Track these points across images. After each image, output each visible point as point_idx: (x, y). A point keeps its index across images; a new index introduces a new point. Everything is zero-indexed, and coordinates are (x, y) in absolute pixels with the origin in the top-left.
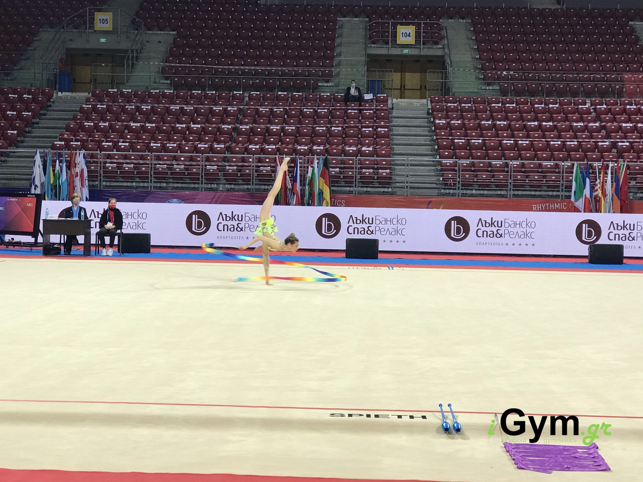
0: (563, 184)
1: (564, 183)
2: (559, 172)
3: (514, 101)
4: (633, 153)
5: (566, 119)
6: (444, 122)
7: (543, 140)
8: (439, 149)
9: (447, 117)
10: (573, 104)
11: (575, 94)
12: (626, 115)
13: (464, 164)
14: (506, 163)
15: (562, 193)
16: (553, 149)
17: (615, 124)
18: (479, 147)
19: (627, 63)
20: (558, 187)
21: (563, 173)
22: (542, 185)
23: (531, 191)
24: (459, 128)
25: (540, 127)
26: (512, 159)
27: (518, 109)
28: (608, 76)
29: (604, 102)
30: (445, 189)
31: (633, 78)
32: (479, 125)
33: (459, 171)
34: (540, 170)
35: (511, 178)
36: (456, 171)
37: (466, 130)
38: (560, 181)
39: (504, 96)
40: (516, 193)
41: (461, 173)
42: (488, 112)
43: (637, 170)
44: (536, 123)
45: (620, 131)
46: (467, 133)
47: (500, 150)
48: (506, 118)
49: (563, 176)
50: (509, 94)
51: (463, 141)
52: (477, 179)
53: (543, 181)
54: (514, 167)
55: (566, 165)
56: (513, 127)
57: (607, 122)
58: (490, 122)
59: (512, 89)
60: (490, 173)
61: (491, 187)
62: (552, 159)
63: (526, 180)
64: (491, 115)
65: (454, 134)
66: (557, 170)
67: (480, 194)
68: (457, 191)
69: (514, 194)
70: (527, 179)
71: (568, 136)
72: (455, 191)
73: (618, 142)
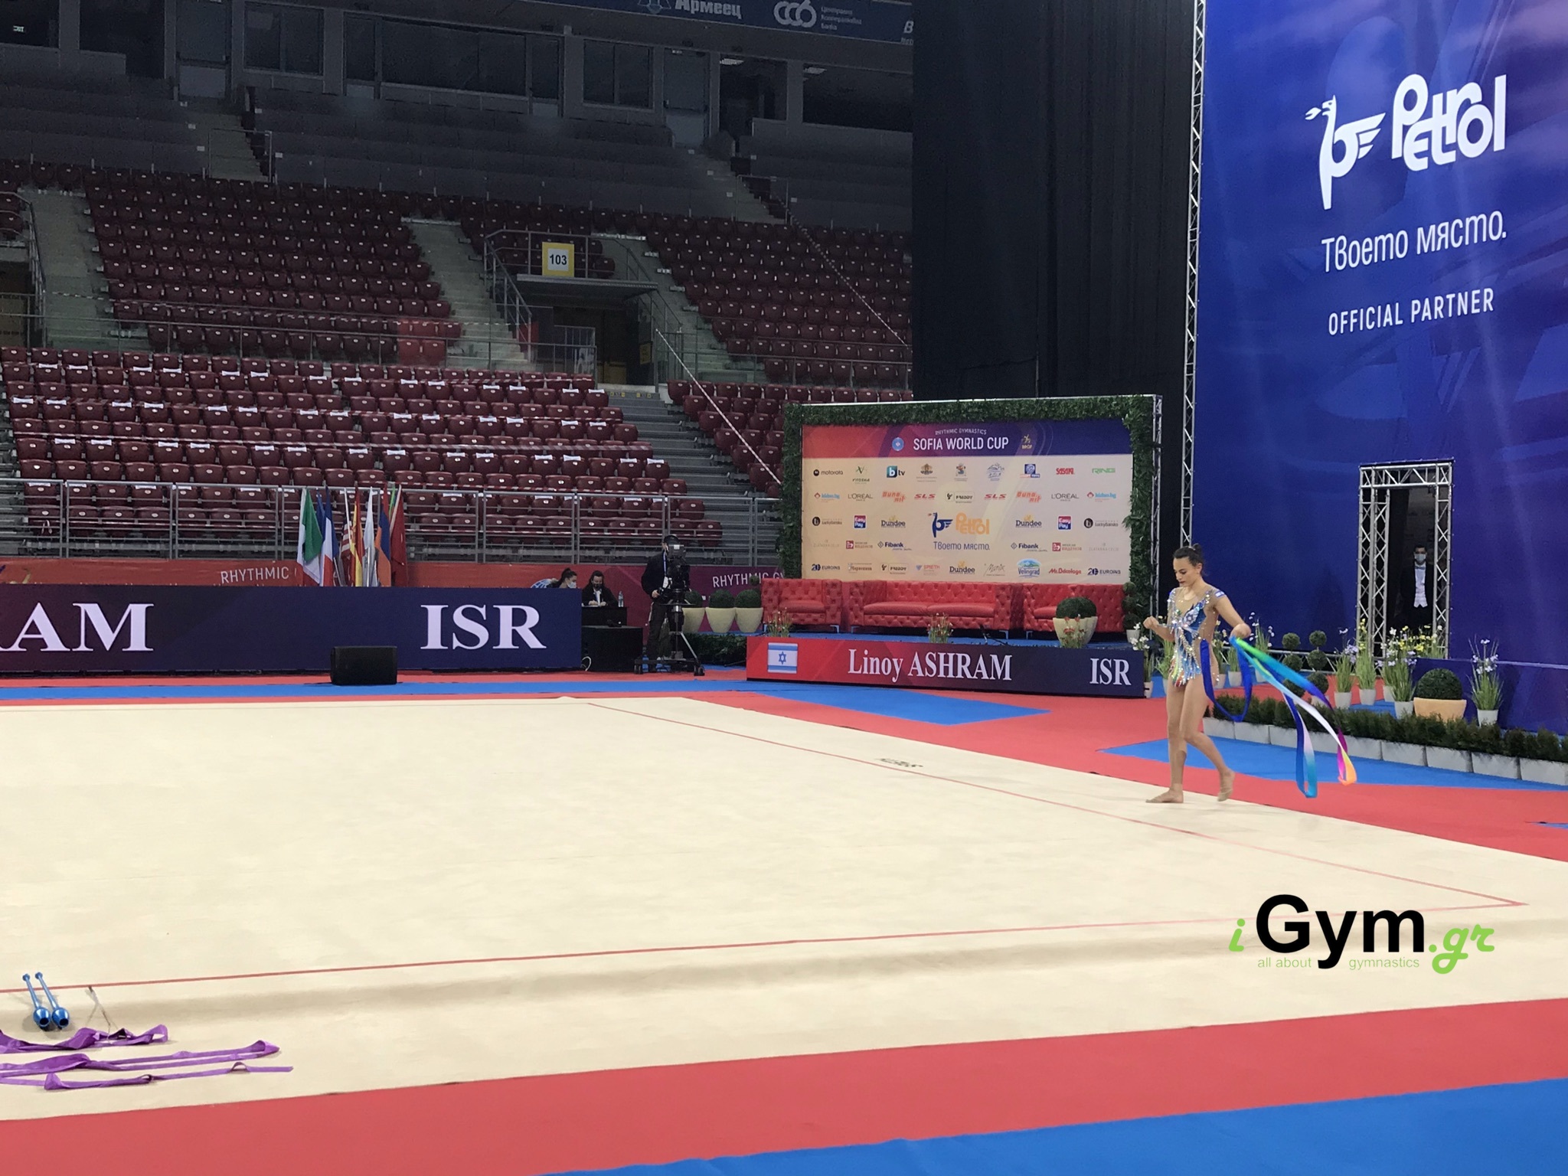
0: (280, 530)
1: (283, 527)
2: (273, 507)
3: (179, 363)
4: (414, 470)
5: (285, 402)
6: (31, 401)
7: (240, 442)
8: (19, 457)
9: (36, 391)
10: (297, 372)
11: (300, 352)
12: (400, 397)
13: (75, 490)
14: (164, 487)
15: (280, 548)
16: (259, 460)
17: (380, 414)
18: (106, 455)
19: (400, 296)
20: (271, 535)
21: (280, 508)
22: (239, 533)
23: (216, 543)
24: (62, 414)
25: (232, 413)
26: (175, 479)
27: (187, 379)
28: (364, 320)
29: (358, 370)
30: (33, 540)
31: (411, 327)
32: (107, 409)
33: (65, 504)
34: (234, 502)
35: (174, 518)
36: (58, 503)
37: (79, 418)
38: (274, 524)
39: (157, 352)
40: (186, 547)
41: (68, 507)
42: (124, 383)
43: (422, 502)
44: (224, 408)
45: (389, 428)
46: (80, 425)
47: (151, 462)
48: (162, 397)
49: (280, 514)
50: (169, 348)
51: (73, 441)
52: (103, 521)
53: (240, 524)
54: (181, 496)
55: (287, 492)
56: (177, 413)
57: (364, 409)
58: (129, 405)
59: (175, 337)
60: (131, 508)
61: (133, 537)
62: (258, 481)
63: (205, 523)
64: (130, 389)
65: (52, 427)
66: (268, 503)
67: (110, 551)
68: (59, 545)
69: (181, 552)
70: (208, 521)
71: (289, 435)
72: (56, 545)
73: (386, 449)
